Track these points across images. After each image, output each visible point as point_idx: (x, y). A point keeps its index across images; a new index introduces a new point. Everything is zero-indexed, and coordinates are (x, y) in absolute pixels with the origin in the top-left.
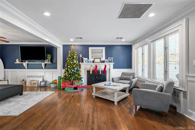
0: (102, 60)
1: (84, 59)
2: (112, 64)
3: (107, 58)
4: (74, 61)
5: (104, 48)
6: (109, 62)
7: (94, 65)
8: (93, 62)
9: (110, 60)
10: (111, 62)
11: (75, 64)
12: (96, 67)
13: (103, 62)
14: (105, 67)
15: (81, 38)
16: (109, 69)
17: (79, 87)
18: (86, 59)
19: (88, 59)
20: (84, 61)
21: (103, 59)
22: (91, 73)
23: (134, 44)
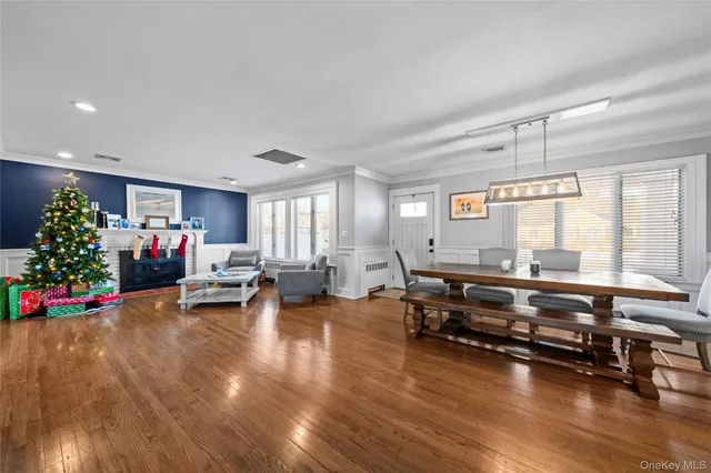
0: (171, 222)
1: (110, 216)
2: (201, 234)
3: (186, 217)
4: (82, 223)
5: (178, 194)
6: (194, 227)
7: (148, 235)
8: (144, 226)
9: (196, 223)
10: (200, 227)
11: (87, 230)
12: (156, 239)
13: (178, 227)
14: (184, 240)
15: (116, 160)
16: (194, 247)
17: (105, 299)
18: (118, 217)
19: (125, 216)
20: (110, 224)
21: (177, 219)
22: (137, 256)
23: (254, 194)
